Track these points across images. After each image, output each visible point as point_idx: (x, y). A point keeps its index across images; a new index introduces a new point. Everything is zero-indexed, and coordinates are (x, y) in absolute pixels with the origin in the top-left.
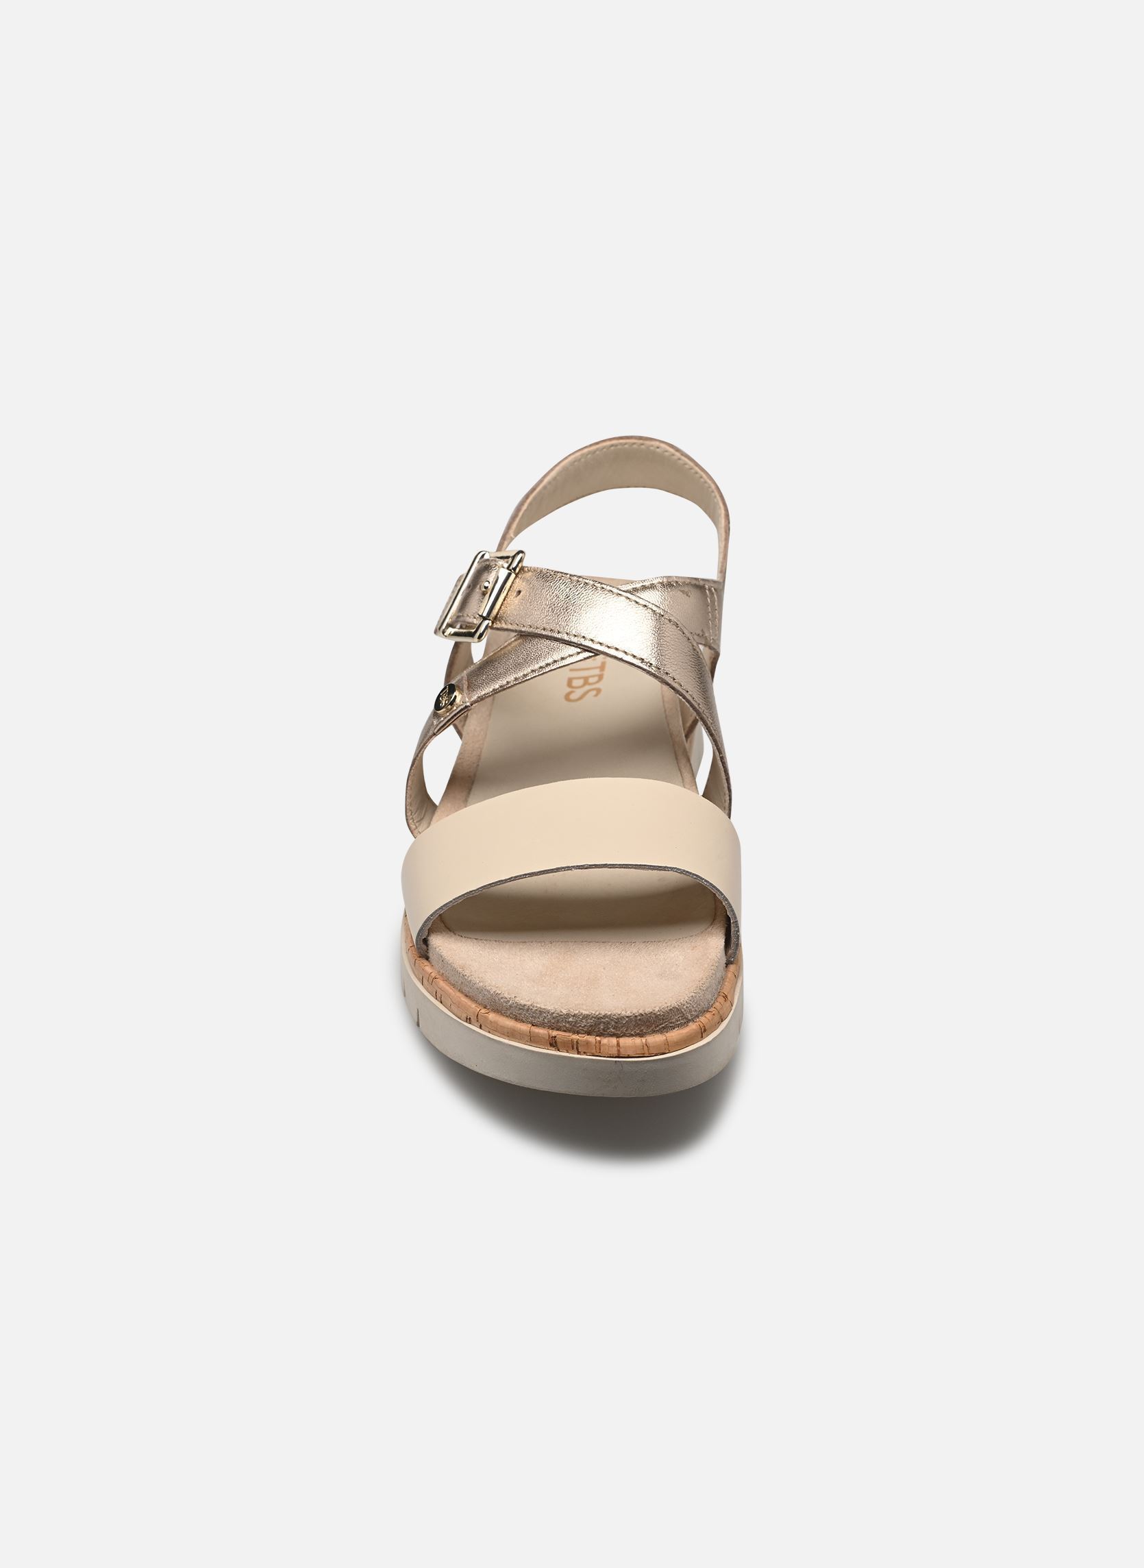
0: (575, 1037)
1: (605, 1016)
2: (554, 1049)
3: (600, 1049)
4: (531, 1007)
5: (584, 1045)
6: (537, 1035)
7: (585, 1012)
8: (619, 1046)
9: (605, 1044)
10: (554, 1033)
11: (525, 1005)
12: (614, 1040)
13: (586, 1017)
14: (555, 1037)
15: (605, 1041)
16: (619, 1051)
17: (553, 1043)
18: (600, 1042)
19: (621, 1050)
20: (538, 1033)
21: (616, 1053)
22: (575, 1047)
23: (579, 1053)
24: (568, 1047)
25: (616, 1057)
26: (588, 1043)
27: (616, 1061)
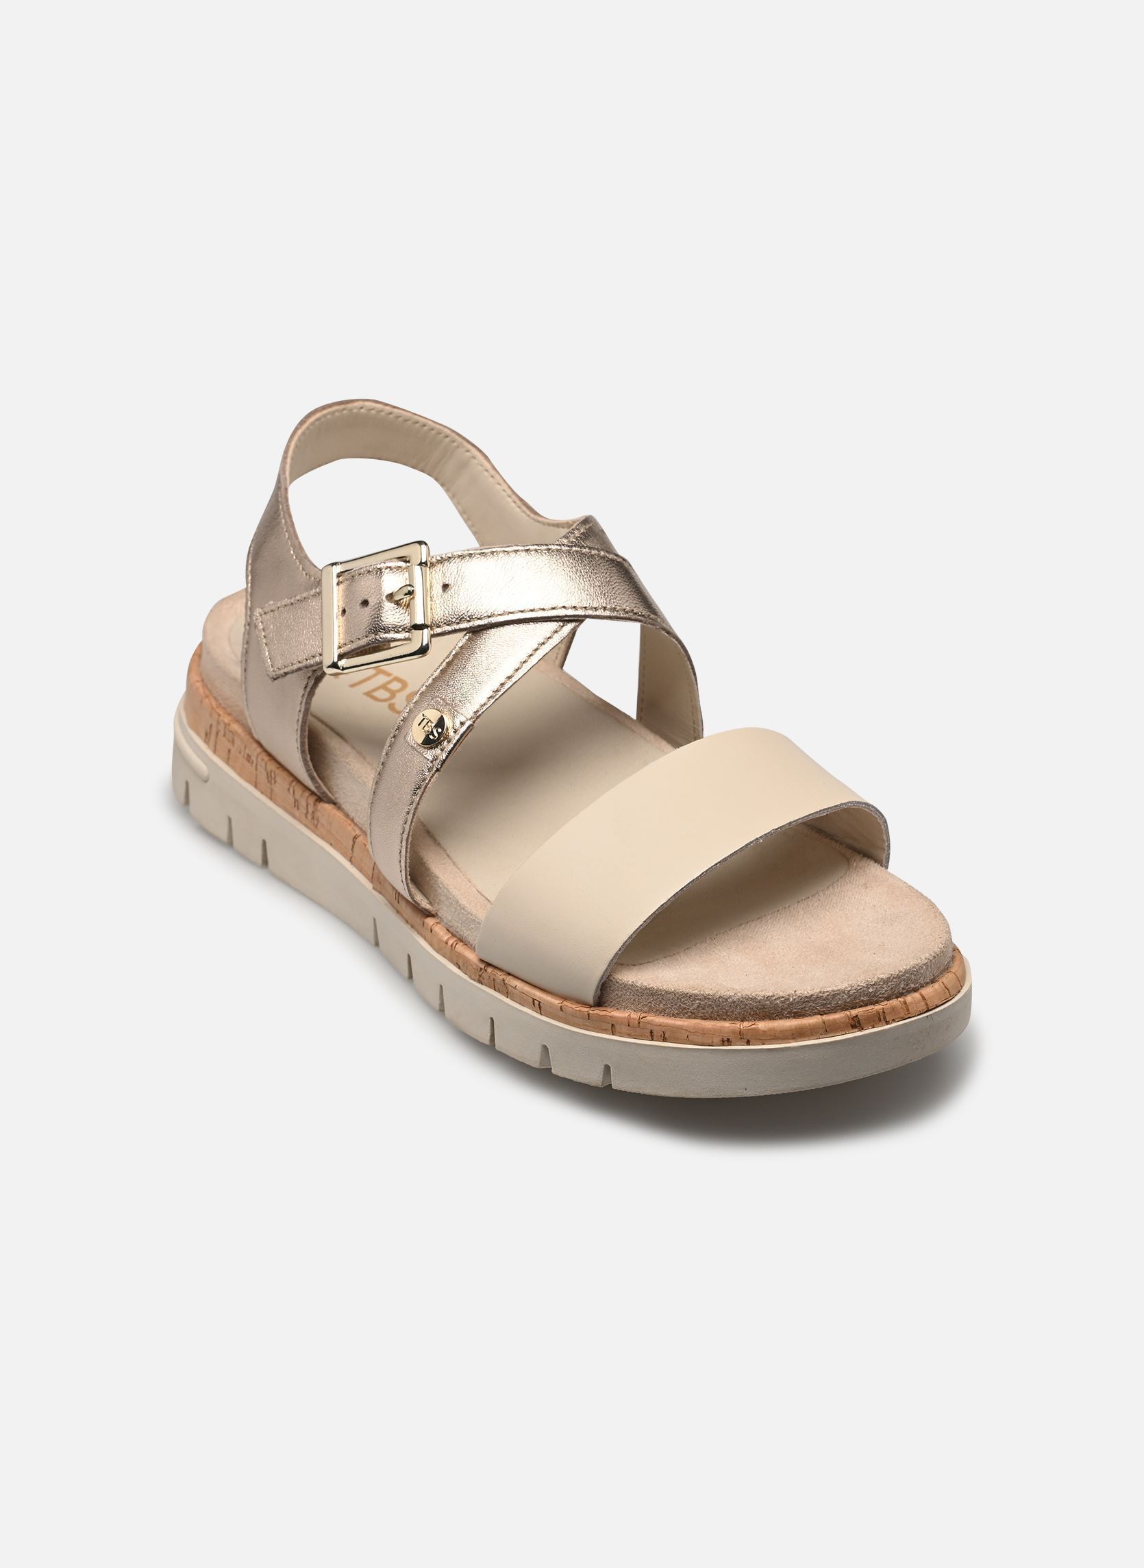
0: (878, 1007)
1: (906, 972)
2: (856, 1030)
3: (908, 1010)
4: (821, 995)
5: (890, 1013)
6: (834, 1022)
7: (884, 976)
8: (925, 999)
9: (912, 1003)
10: (854, 1012)
11: (812, 995)
12: (917, 995)
13: (886, 981)
14: (857, 1016)
15: (909, 998)
16: (926, 1004)
17: (856, 1024)
18: (905, 1003)
19: (928, 1003)
20: (834, 1019)
21: (925, 1007)
22: (882, 1018)
23: (887, 1023)
24: (874, 1021)
25: (926, 1012)
26: (893, 1009)
27: (927, 1017)
